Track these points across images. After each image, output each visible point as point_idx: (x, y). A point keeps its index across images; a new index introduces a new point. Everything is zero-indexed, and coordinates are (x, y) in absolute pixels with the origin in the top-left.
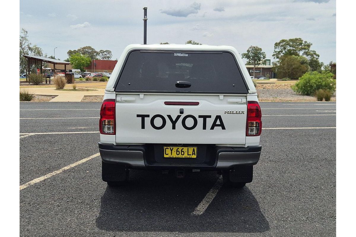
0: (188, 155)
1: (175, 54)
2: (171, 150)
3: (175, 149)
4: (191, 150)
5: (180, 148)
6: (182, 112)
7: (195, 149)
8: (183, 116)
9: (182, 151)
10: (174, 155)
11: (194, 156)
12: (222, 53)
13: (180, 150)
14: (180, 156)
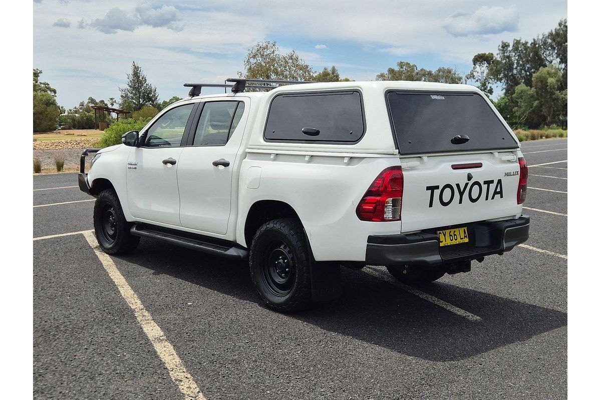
0: (461, 239)
1: (434, 97)
2: (445, 235)
3: (447, 232)
4: (462, 230)
5: (452, 230)
6: (470, 177)
7: (466, 228)
8: (471, 183)
9: (455, 235)
10: (449, 242)
11: (466, 240)
12: (472, 94)
13: (452, 234)
14: (454, 242)
